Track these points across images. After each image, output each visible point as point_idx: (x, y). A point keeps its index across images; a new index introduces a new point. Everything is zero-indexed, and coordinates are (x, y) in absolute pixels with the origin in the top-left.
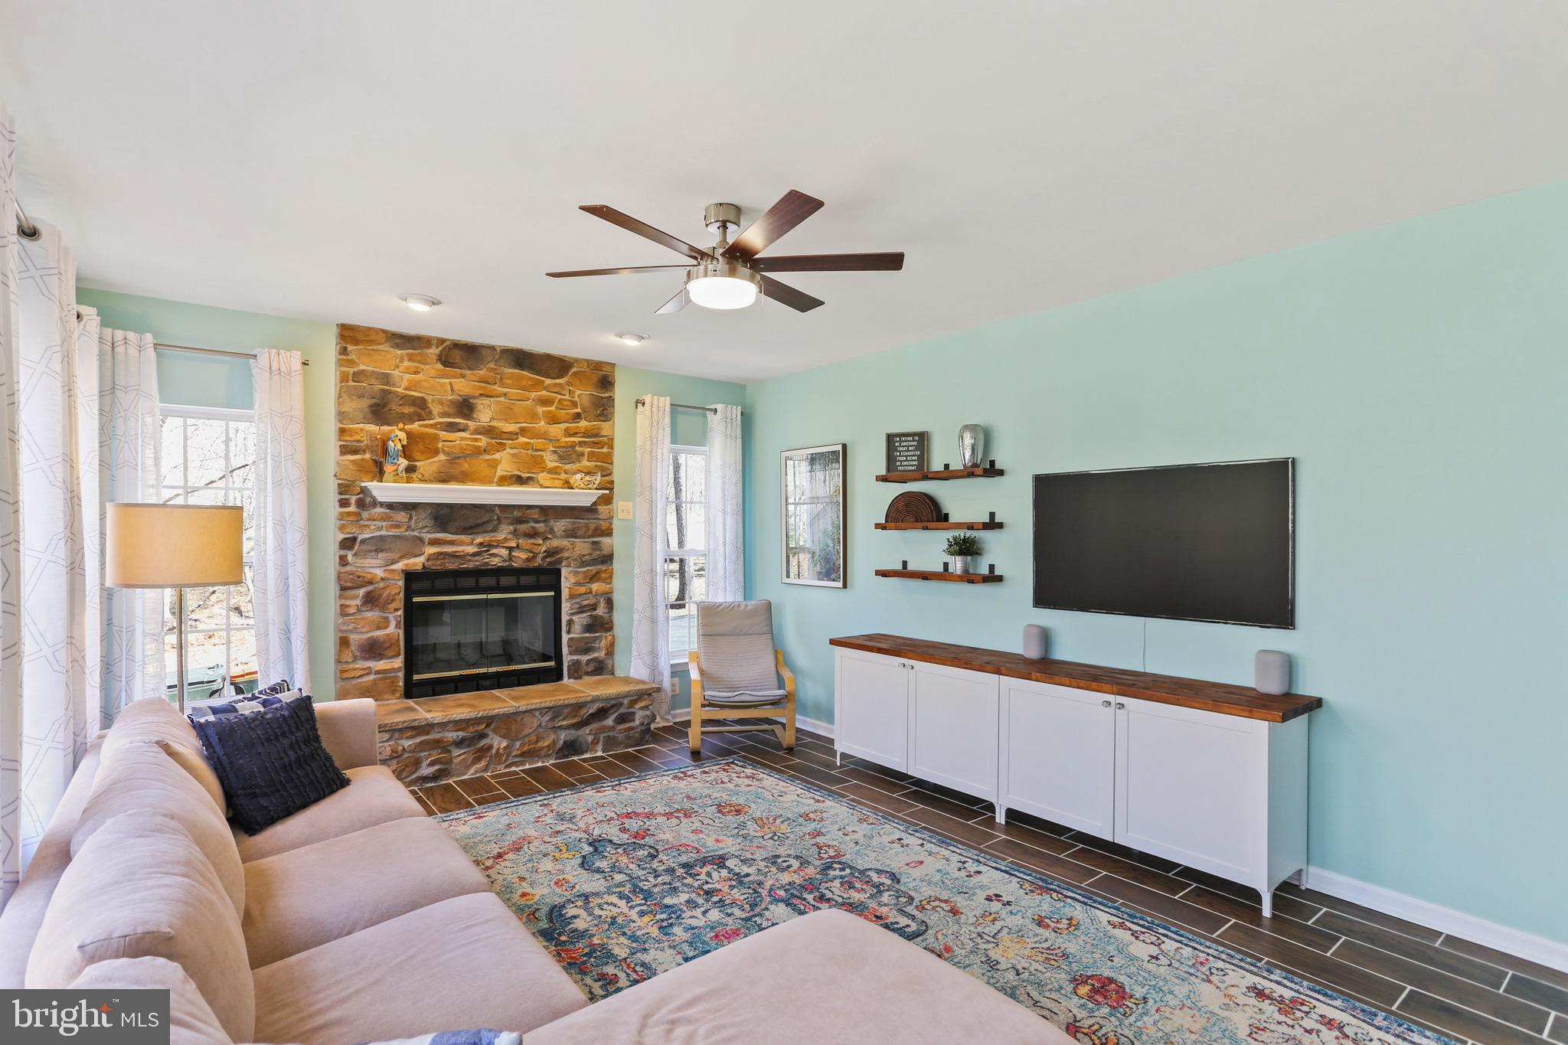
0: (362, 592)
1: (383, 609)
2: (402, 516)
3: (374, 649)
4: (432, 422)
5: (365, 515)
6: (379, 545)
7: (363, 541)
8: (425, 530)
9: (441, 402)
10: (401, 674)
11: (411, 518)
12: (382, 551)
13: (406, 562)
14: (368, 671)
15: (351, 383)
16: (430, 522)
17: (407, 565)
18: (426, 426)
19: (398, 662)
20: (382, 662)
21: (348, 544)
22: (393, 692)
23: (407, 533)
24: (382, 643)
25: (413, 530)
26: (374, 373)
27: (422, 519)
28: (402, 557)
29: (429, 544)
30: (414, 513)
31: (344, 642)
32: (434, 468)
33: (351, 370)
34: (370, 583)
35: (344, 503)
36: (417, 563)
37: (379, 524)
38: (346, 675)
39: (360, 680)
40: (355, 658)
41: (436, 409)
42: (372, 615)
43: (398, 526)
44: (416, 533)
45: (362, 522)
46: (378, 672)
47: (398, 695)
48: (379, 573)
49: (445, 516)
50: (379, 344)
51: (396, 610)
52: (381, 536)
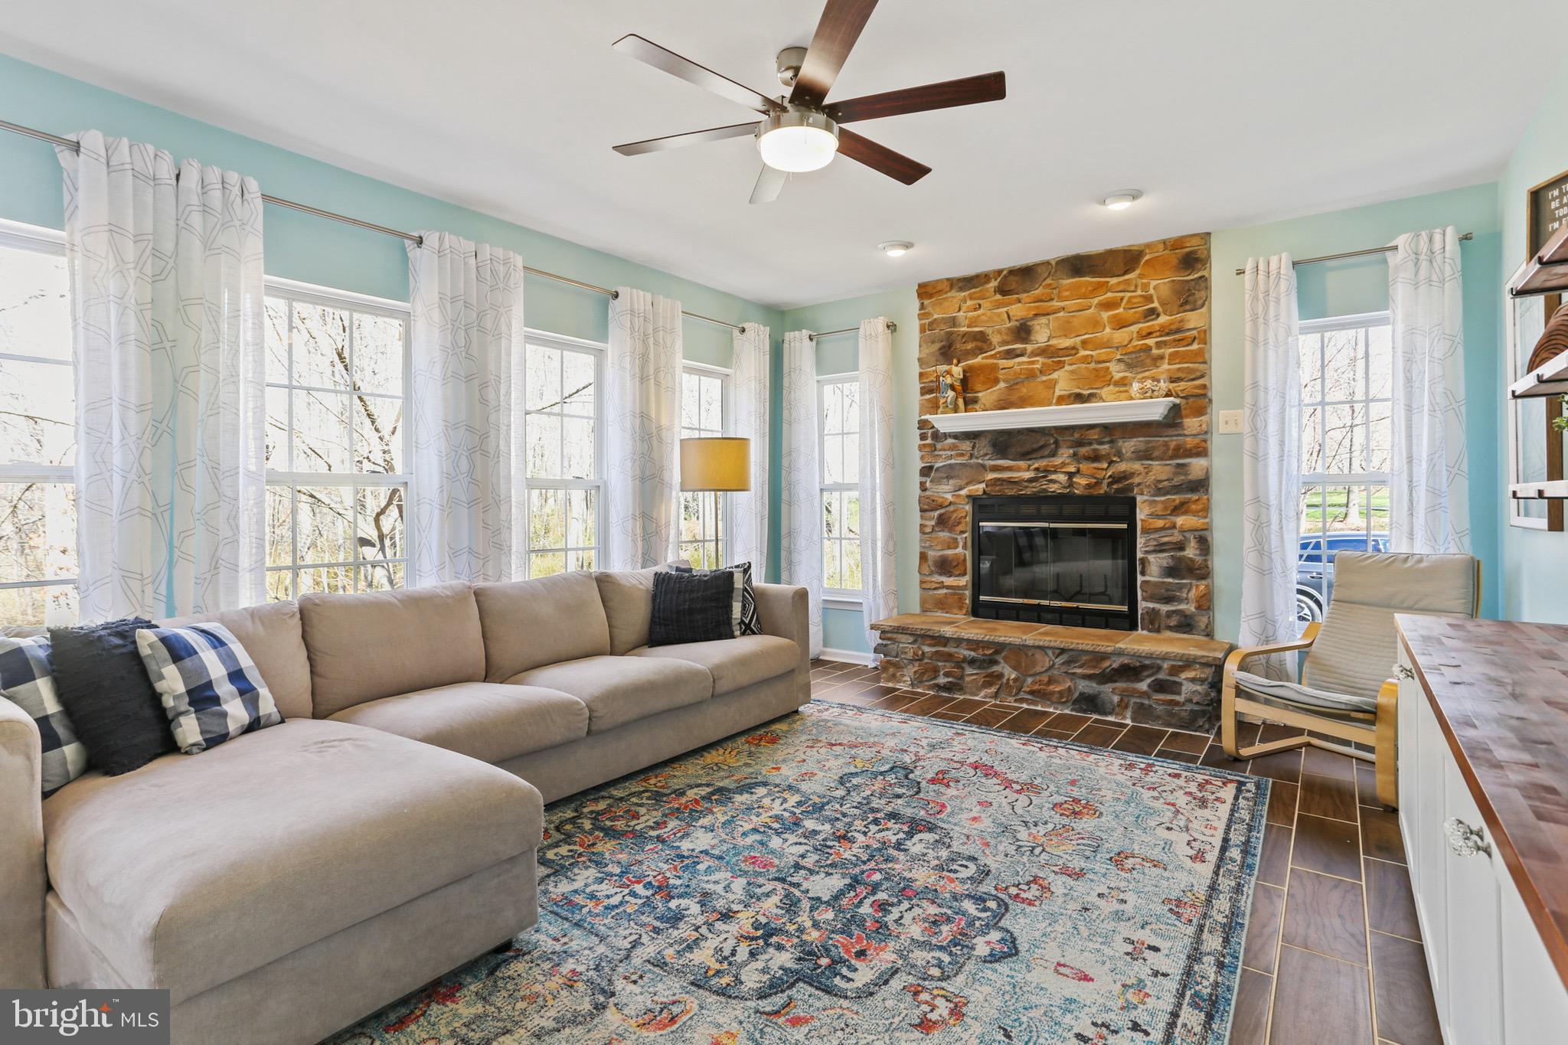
0: (936, 514)
1: (951, 530)
2: (966, 446)
3: (945, 566)
4: (993, 352)
5: (939, 446)
6: (949, 473)
7: (937, 469)
8: (987, 458)
9: (999, 332)
10: (968, 593)
11: (973, 447)
12: (952, 478)
13: (971, 488)
14: (942, 586)
15: (928, 332)
16: (989, 450)
17: (970, 491)
18: (986, 358)
19: (965, 580)
20: (952, 579)
21: (926, 471)
22: (961, 608)
23: (972, 461)
24: (951, 561)
25: (977, 458)
26: (943, 318)
27: (984, 446)
28: (968, 484)
29: (991, 470)
30: (977, 441)
31: (923, 557)
32: (994, 397)
33: (927, 321)
34: (941, 507)
35: (923, 437)
36: (979, 488)
37: (949, 453)
38: (925, 586)
39: (935, 592)
40: (931, 574)
41: (995, 339)
42: (944, 535)
43: (962, 455)
44: (980, 461)
45: (936, 453)
46: (948, 587)
47: (964, 611)
48: (949, 497)
49: (1004, 443)
50: (946, 293)
51: (962, 532)
52: (950, 465)
